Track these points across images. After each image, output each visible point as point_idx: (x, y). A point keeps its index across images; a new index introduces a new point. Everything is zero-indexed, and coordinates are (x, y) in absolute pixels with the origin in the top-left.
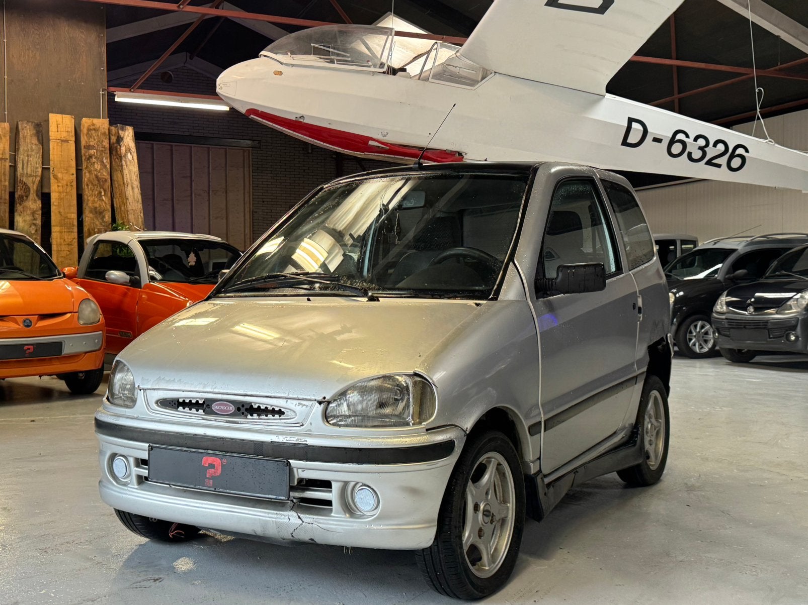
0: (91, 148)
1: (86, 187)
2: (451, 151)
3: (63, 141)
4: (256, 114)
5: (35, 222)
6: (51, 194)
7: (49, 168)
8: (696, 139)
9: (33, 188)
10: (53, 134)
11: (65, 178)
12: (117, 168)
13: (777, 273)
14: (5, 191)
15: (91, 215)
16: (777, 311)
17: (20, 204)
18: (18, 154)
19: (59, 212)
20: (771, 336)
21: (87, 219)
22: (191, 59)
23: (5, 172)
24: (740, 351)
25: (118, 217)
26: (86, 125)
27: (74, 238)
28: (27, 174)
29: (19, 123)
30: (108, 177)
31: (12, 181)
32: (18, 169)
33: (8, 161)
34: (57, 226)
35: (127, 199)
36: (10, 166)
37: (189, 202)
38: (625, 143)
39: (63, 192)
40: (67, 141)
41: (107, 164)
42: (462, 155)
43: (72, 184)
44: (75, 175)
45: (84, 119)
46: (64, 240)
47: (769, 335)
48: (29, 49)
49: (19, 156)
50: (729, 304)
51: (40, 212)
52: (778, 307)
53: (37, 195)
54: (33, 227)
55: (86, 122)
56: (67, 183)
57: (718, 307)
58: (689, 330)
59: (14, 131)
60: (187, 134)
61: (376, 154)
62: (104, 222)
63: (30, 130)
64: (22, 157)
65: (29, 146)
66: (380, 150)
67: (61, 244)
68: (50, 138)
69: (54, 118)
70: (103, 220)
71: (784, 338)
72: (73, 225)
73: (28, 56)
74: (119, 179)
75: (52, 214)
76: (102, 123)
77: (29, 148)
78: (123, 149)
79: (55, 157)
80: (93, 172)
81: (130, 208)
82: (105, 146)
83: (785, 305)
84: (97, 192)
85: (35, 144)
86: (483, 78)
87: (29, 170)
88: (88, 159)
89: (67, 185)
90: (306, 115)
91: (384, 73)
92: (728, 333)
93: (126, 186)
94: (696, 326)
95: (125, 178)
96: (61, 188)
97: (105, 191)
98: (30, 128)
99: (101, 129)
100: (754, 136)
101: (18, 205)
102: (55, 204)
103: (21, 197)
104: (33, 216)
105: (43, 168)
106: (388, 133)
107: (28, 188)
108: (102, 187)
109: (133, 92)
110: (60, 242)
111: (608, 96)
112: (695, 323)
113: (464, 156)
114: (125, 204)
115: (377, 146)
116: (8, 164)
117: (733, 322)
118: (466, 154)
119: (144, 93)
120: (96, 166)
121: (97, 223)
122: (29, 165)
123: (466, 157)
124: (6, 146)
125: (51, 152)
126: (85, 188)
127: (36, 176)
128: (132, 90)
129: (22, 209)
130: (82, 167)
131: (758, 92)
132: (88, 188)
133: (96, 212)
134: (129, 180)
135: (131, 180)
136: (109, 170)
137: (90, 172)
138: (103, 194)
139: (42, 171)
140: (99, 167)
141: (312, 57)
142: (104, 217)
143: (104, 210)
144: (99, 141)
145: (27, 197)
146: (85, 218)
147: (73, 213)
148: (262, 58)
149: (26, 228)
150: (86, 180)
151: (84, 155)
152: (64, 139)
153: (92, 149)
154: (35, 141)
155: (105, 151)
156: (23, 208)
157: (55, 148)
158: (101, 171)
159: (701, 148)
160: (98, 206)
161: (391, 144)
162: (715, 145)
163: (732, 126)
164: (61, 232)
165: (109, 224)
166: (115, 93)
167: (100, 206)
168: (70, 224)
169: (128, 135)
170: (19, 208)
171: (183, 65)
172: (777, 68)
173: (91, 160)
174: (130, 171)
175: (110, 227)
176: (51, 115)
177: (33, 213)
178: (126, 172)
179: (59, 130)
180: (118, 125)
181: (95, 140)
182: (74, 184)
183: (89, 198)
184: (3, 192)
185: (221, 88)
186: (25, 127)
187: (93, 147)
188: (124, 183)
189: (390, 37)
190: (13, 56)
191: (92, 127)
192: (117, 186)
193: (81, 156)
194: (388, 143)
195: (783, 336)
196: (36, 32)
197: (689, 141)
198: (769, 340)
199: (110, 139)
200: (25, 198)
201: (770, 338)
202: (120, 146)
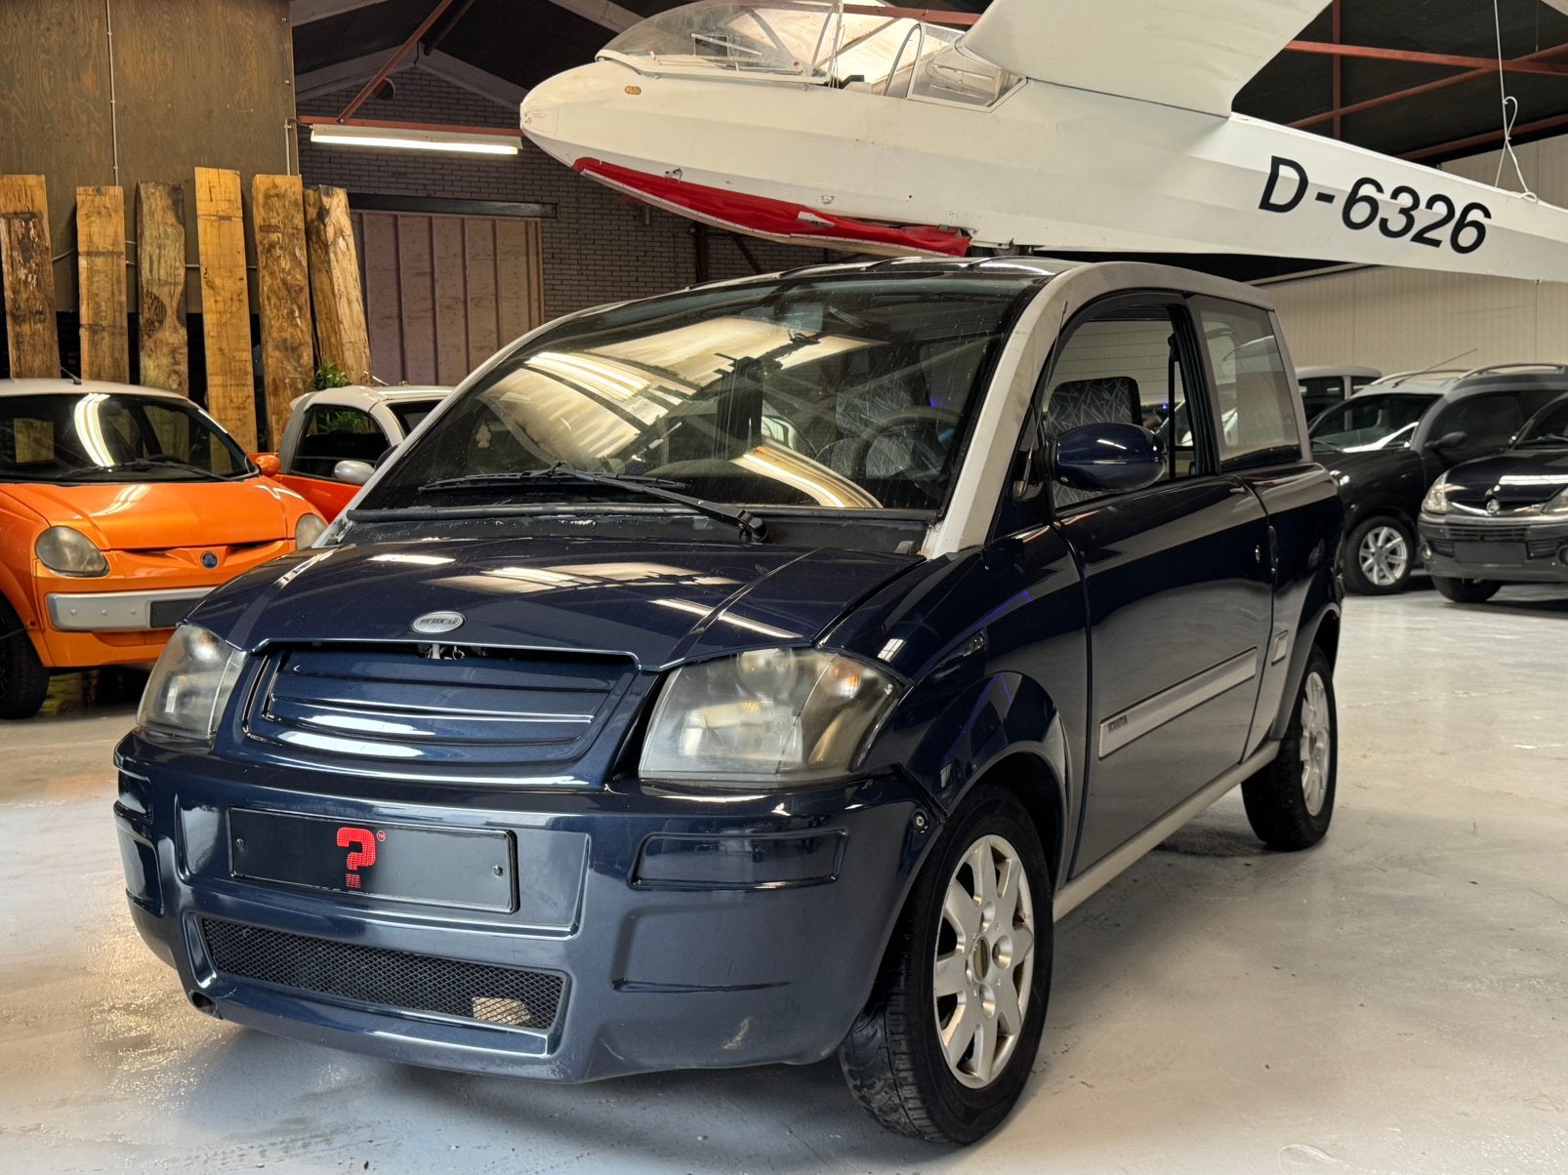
0: (272, 230)
1: (266, 302)
2: (949, 228)
3: (221, 218)
4: (592, 166)
5: (177, 368)
6: (205, 316)
7: (198, 269)
8: (1395, 194)
9: (171, 306)
10: (202, 206)
11: (227, 286)
12: (319, 265)
13: (1540, 438)
14: (121, 312)
15: (277, 353)
16: (1544, 508)
17: (150, 336)
18: (141, 243)
19: (221, 350)
20: (1532, 555)
21: (270, 360)
22: (427, 53)
23: (119, 277)
24: (1469, 581)
25: (325, 356)
26: (262, 188)
27: (249, 397)
28: (159, 280)
29: (142, 187)
30: (304, 282)
31: (132, 293)
32: (143, 272)
33: (123, 257)
34: (217, 375)
35: (342, 323)
36: (127, 265)
37: (430, 321)
38: (1266, 204)
39: (225, 312)
40: (229, 218)
41: (302, 259)
42: (968, 235)
43: (241, 297)
44: (245, 280)
45: (257, 175)
46: (231, 401)
47: (1528, 554)
48: (154, 49)
49: (144, 247)
50: (1451, 497)
51: (185, 350)
52: (1545, 501)
53: (179, 318)
54: (174, 377)
55: (261, 181)
56: (232, 295)
57: (1430, 502)
58: (1364, 542)
59: (133, 199)
60: (420, 194)
61: (811, 236)
62: (301, 365)
63: (161, 200)
64: (148, 248)
65: (161, 228)
66: (819, 228)
67: (225, 408)
68: (199, 213)
69: (204, 176)
70: (299, 363)
71: (1557, 557)
72: (246, 374)
73: (153, 61)
74: (325, 287)
75: (208, 353)
76: (290, 183)
77: (161, 232)
78: (330, 231)
79: (209, 248)
80: (277, 274)
81: (345, 339)
82: (297, 225)
83: (1557, 497)
84: (286, 311)
85: (172, 225)
86: (1004, 90)
87: (163, 273)
88: (269, 250)
89: (232, 299)
90: (687, 169)
91: (826, 84)
92: (1451, 550)
93: (337, 300)
94: (1377, 536)
95: (335, 283)
96: (221, 306)
97: (300, 309)
98: (160, 196)
99: (290, 193)
100: (1499, 186)
101: (146, 337)
102: (211, 334)
103: (150, 322)
104: (174, 358)
105: (187, 268)
106: (833, 197)
107: (163, 306)
108: (294, 301)
109: (343, 124)
110: (225, 403)
111: (1236, 117)
112: (1376, 531)
113: (972, 235)
114: (337, 332)
115: (813, 222)
116: (124, 262)
117: (1460, 530)
118: (975, 232)
119: (363, 125)
120: (283, 263)
121: (289, 368)
122: (163, 264)
123: (975, 237)
124: (119, 229)
125: (201, 239)
126: (264, 305)
127: (175, 284)
128: (342, 121)
129: (152, 345)
130: (258, 265)
131: (1506, 105)
132: (270, 303)
133: (286, 349)
134: (342, 288)
135: (346, 287)
136: (306, 270)
137: (272, 274)
138: (297, 314)
139: (186, 274)
140: (289, 265)
141: (694, 58)
142: (300, 357)
143: (301, 344)
144: (286, 217)
145: (161, 322)
146: (267, 359)
147: (245, 350)
148: (602, 62)
149: (162, 379)
150: (265, 288)
151: (261, 243)
152: (224, 214)
153: (274, 232)
154: (171, 218)
155: (298, 234)
156: (156, 343)
157: (208, 230)
158: (292, 272)
159: (1405, 211)
160: (289, 337)
161: (839, 217)
162: (1430, 205)
163: (1440, 163)
164: (224, 386)
165: (310, 370)
166: (311, 127)
167: (292, 336)
168: (240, 369)
169: (338, 204)
170: (147, 343)
171: (412, 65)
172: (1533, 55)
173: (273, 252)
174: (343, 271)
175: (312, 373)
176: (198, 170)
177: (173, 352)
178: (336, 273)
179: (214, 198)
180: (320, 186)
181: (279, 215)
182: (245, 296)
183: (273, 323)
184: (117, 314)
185: (529, 121)
186: (153, 194)
187: (276, 229)
188: (333, 294)
189: (835, 16)
190: (125, 62)
191: (272, 192)
192: (321, 299)
193: (256, 246)
194: (833, 216)
195: (1553, 555)
196: (165, 16)
197: (1383, 198)
198: (1527, 561)
199: (305, 213)
200: (157, 324)
201: (1529, 558)
202: (325, 226)
